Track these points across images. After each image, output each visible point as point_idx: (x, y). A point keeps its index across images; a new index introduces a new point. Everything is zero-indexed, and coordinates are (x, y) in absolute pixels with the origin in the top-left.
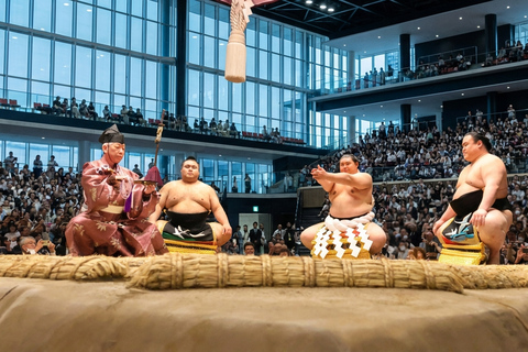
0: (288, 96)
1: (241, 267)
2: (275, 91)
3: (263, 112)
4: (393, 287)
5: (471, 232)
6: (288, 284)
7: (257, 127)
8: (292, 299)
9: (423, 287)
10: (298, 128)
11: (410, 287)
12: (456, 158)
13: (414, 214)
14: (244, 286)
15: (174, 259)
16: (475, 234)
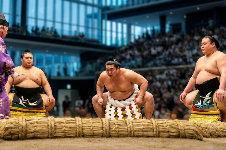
0: (90, 10)
1: (63, 125)
2: (82, 7)
3: (74, 21)
4: (159, 137)
5: (212, 103)
6: (93, 136)
7: (70, 31)
8: (96, 145)
9: (178, 137)
10: (96, 32)
11: (169, 137)
12: (195, 51)
13: (169, 89)
14: (65, 137)
15: (21, 120)
16: (215, 104)
